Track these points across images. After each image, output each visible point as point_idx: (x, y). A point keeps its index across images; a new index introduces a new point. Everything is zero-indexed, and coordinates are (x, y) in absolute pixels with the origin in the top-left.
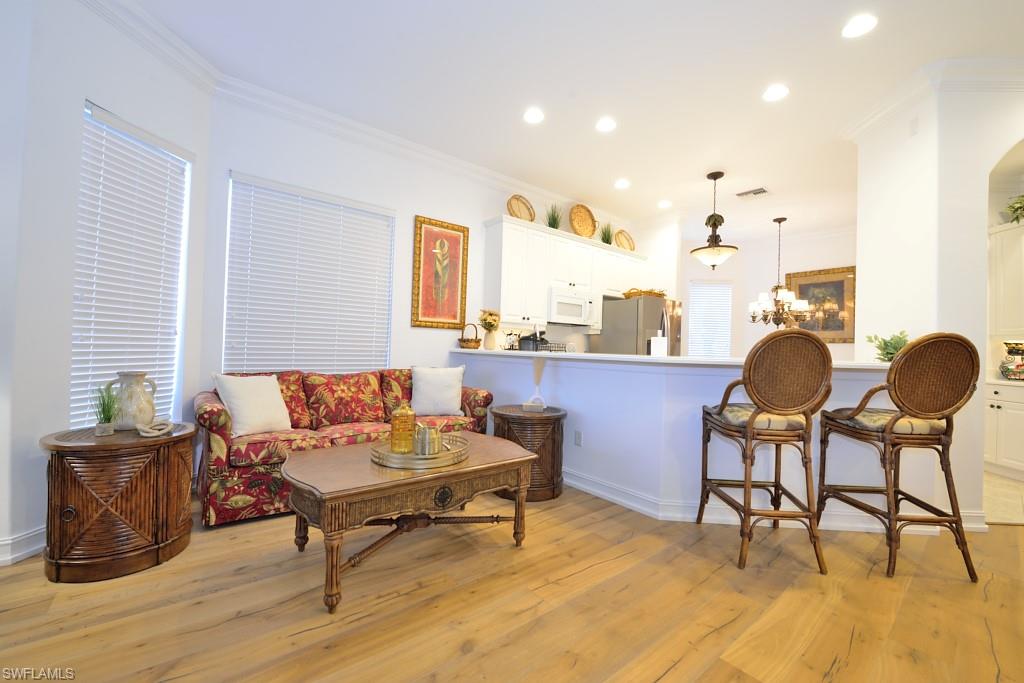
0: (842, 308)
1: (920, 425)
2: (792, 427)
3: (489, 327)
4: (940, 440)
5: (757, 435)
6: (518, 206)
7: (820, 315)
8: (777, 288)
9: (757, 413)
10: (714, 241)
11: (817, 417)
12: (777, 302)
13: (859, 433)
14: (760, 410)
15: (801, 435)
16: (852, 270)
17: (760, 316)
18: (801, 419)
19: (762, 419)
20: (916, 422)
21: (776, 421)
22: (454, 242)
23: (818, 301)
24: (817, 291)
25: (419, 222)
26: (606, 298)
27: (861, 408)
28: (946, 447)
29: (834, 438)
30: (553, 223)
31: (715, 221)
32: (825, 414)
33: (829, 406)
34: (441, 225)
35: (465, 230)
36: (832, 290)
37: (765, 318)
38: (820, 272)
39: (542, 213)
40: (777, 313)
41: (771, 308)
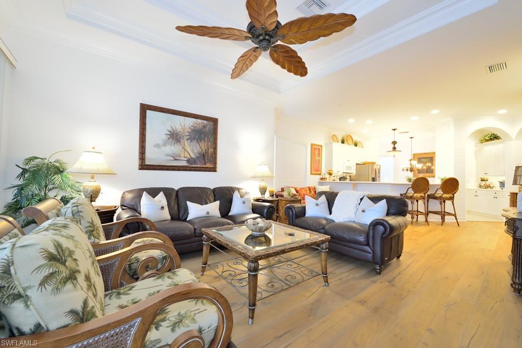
0: (432, 165)
1: (448, 196)
2: (421, 196)
3: (330, 174)
4: (452, 199)
5: (414, 198)
6: (334, 138)
7: (425, 168)
8: (411, 160)
9: (414, 194)
10: (394, 148)
11: (426, 195)
12: (411, 165)
13: (435, 198)
14: (415, 193)
15: (423, 198)
16: (434, 153)
17: (405, 169)
18: (423, 195)
19: (415, 194)
20: (447, 195)
21: (418, 195)
22: (319, 149)
23: (425, 163)
24: (424, 160)
25: (312, 145)
26: (357, 164)
27: (435, 193)
28: (453, 200)
29: (430, 200)
30: (343, 142)
31: (394, 143)
32: (428, 195)
33: (429, 193)
34: (317, 145)
35: (321, 146)
36: (429, 160)
37: (407, 170)
38: (425, 153)
39: (340, 139)
40: (411, 168)
41: (409, 167)
